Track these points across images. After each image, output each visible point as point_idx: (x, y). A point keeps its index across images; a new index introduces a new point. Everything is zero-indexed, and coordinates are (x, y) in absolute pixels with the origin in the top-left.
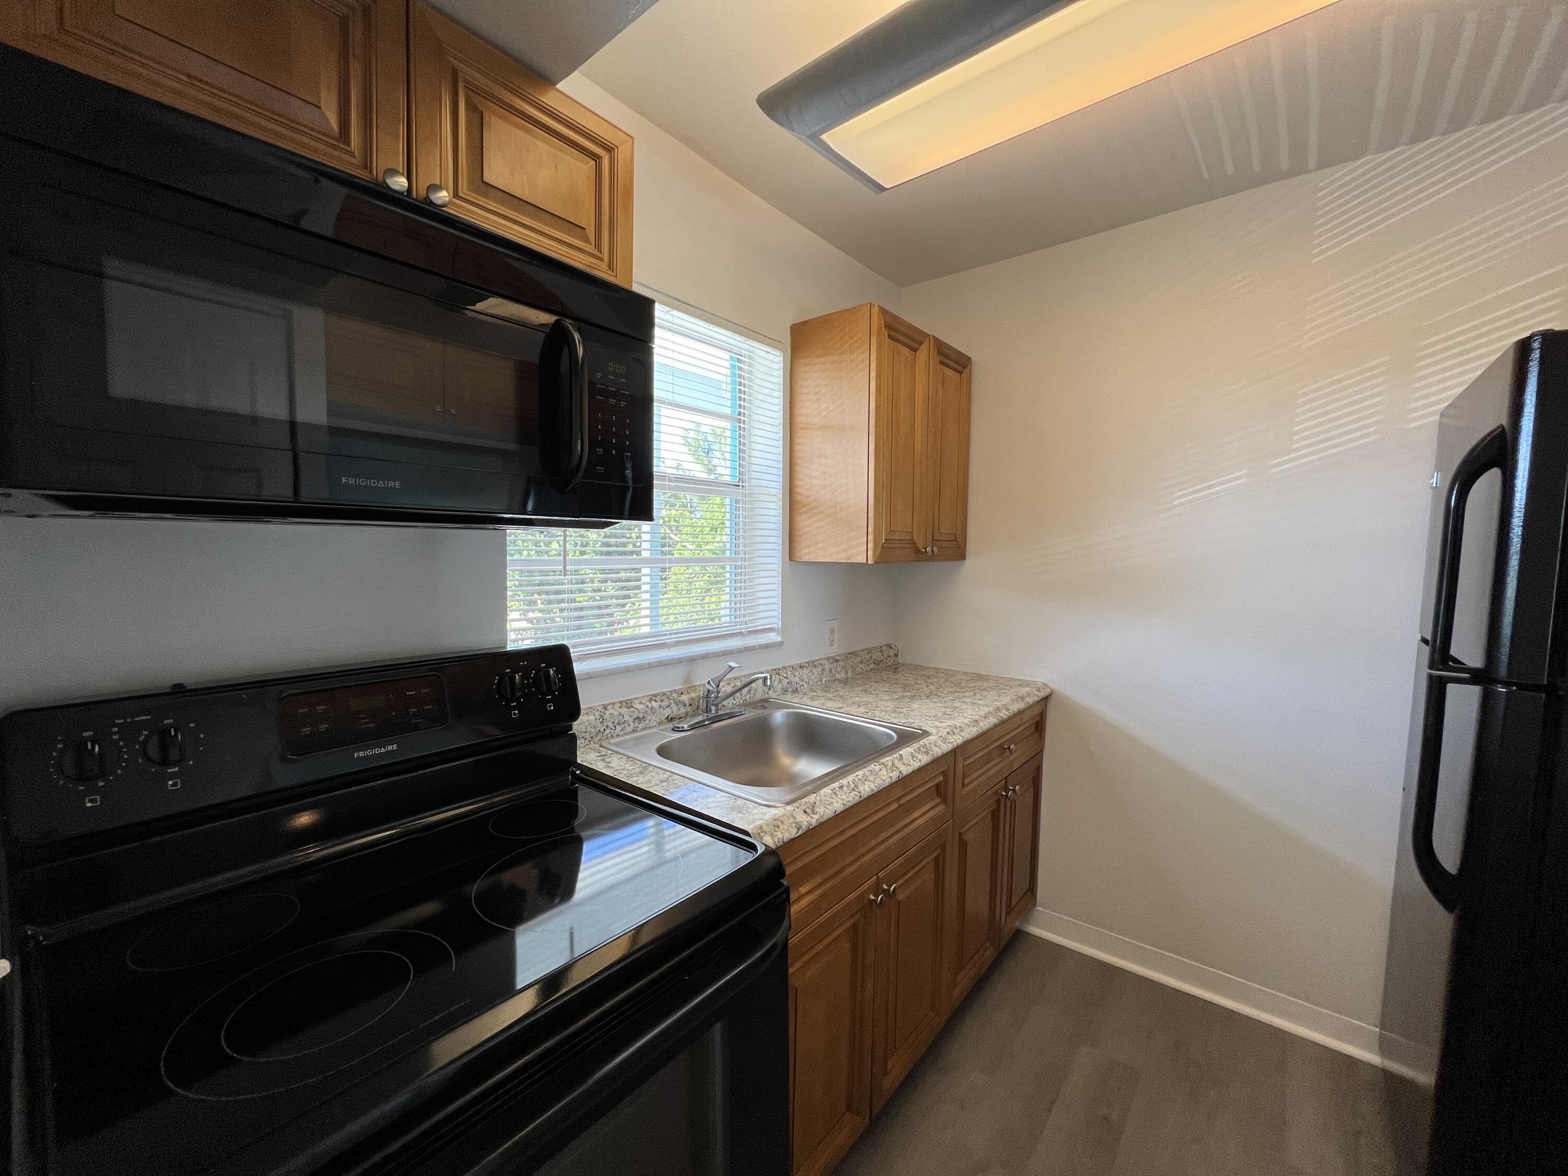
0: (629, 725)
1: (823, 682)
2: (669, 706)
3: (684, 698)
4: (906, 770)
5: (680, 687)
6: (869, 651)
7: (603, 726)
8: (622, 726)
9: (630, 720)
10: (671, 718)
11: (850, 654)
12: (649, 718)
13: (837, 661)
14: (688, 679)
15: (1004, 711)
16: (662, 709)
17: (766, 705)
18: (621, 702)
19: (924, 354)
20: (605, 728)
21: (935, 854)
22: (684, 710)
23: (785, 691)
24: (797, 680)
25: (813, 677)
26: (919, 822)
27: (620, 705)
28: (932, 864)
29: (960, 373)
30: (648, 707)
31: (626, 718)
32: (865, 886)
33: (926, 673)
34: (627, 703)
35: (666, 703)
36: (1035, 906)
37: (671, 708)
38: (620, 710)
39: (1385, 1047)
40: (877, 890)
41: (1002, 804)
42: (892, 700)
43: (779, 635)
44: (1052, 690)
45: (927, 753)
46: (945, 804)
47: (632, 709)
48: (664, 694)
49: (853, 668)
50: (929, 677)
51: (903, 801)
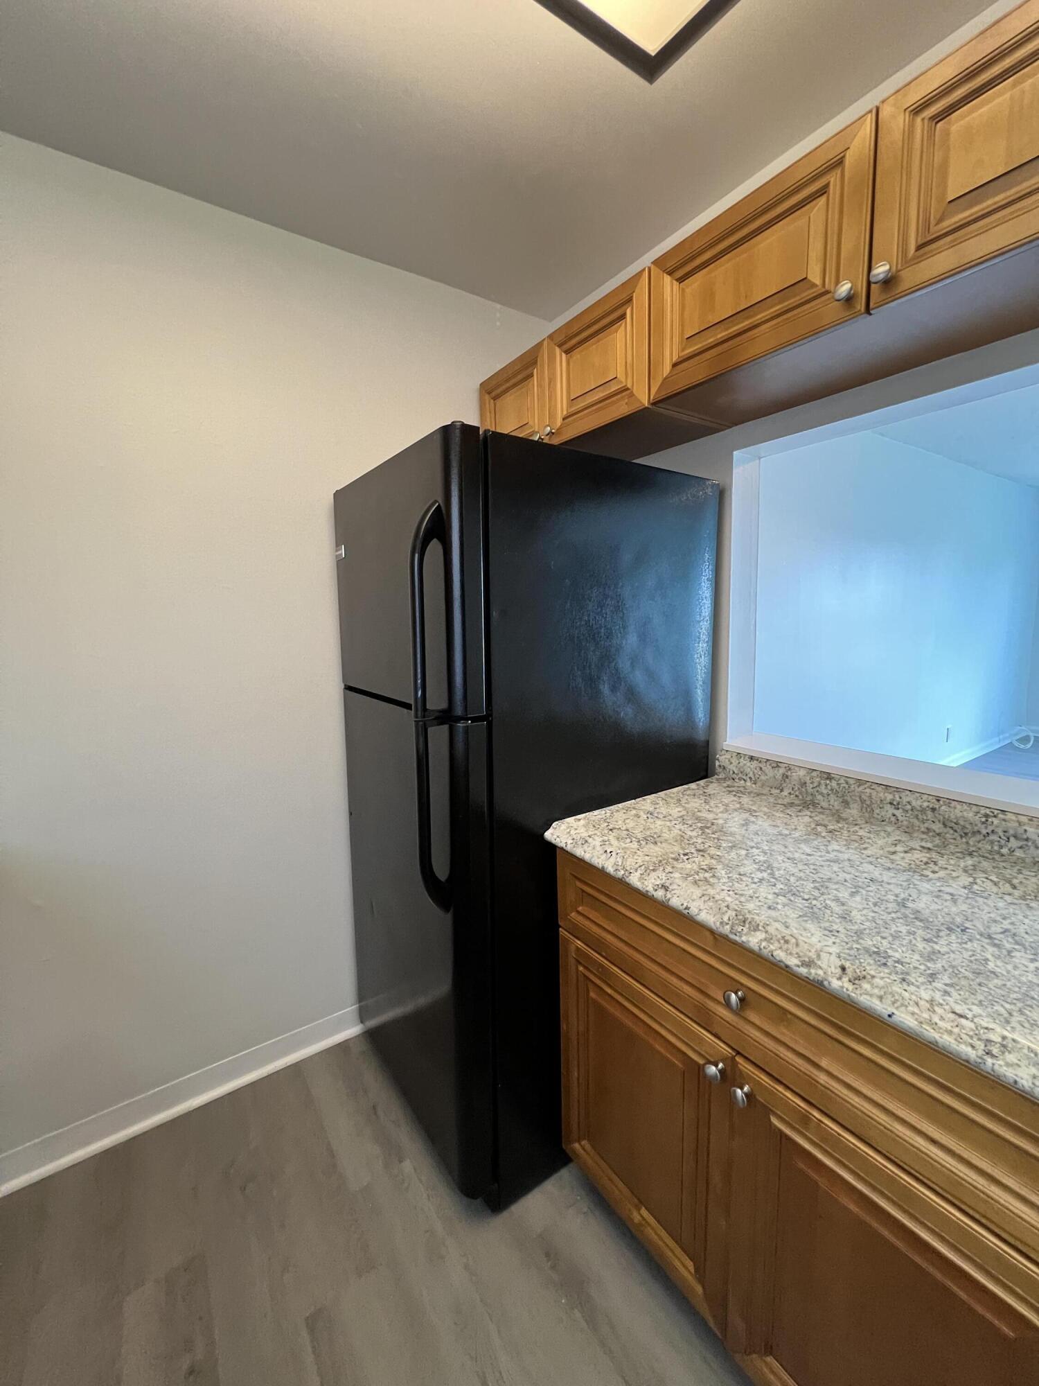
39: (365, 1014)
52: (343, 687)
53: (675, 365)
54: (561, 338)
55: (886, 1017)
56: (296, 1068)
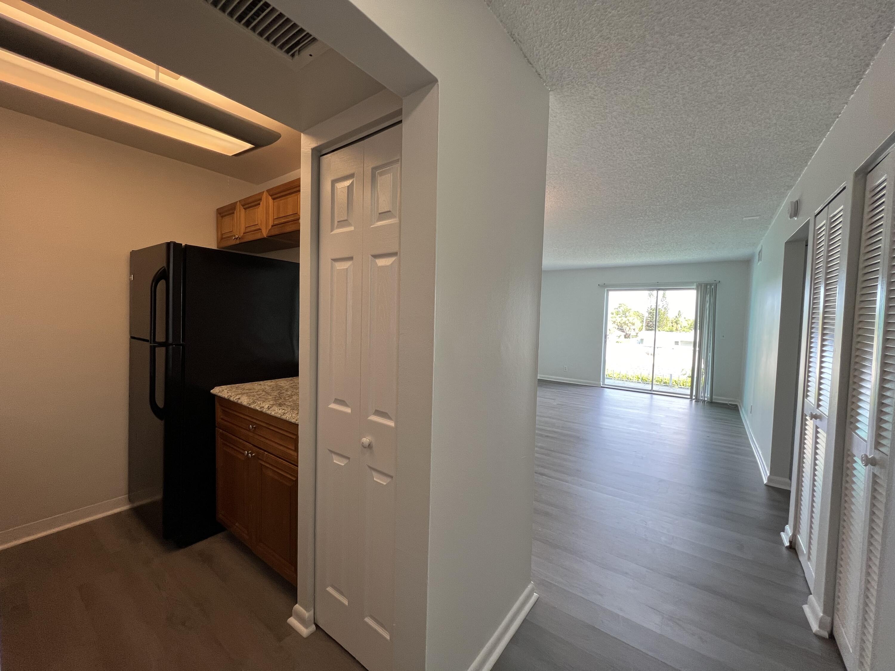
52: (129, 337)
53: (272, 226)
54: (243, 203)
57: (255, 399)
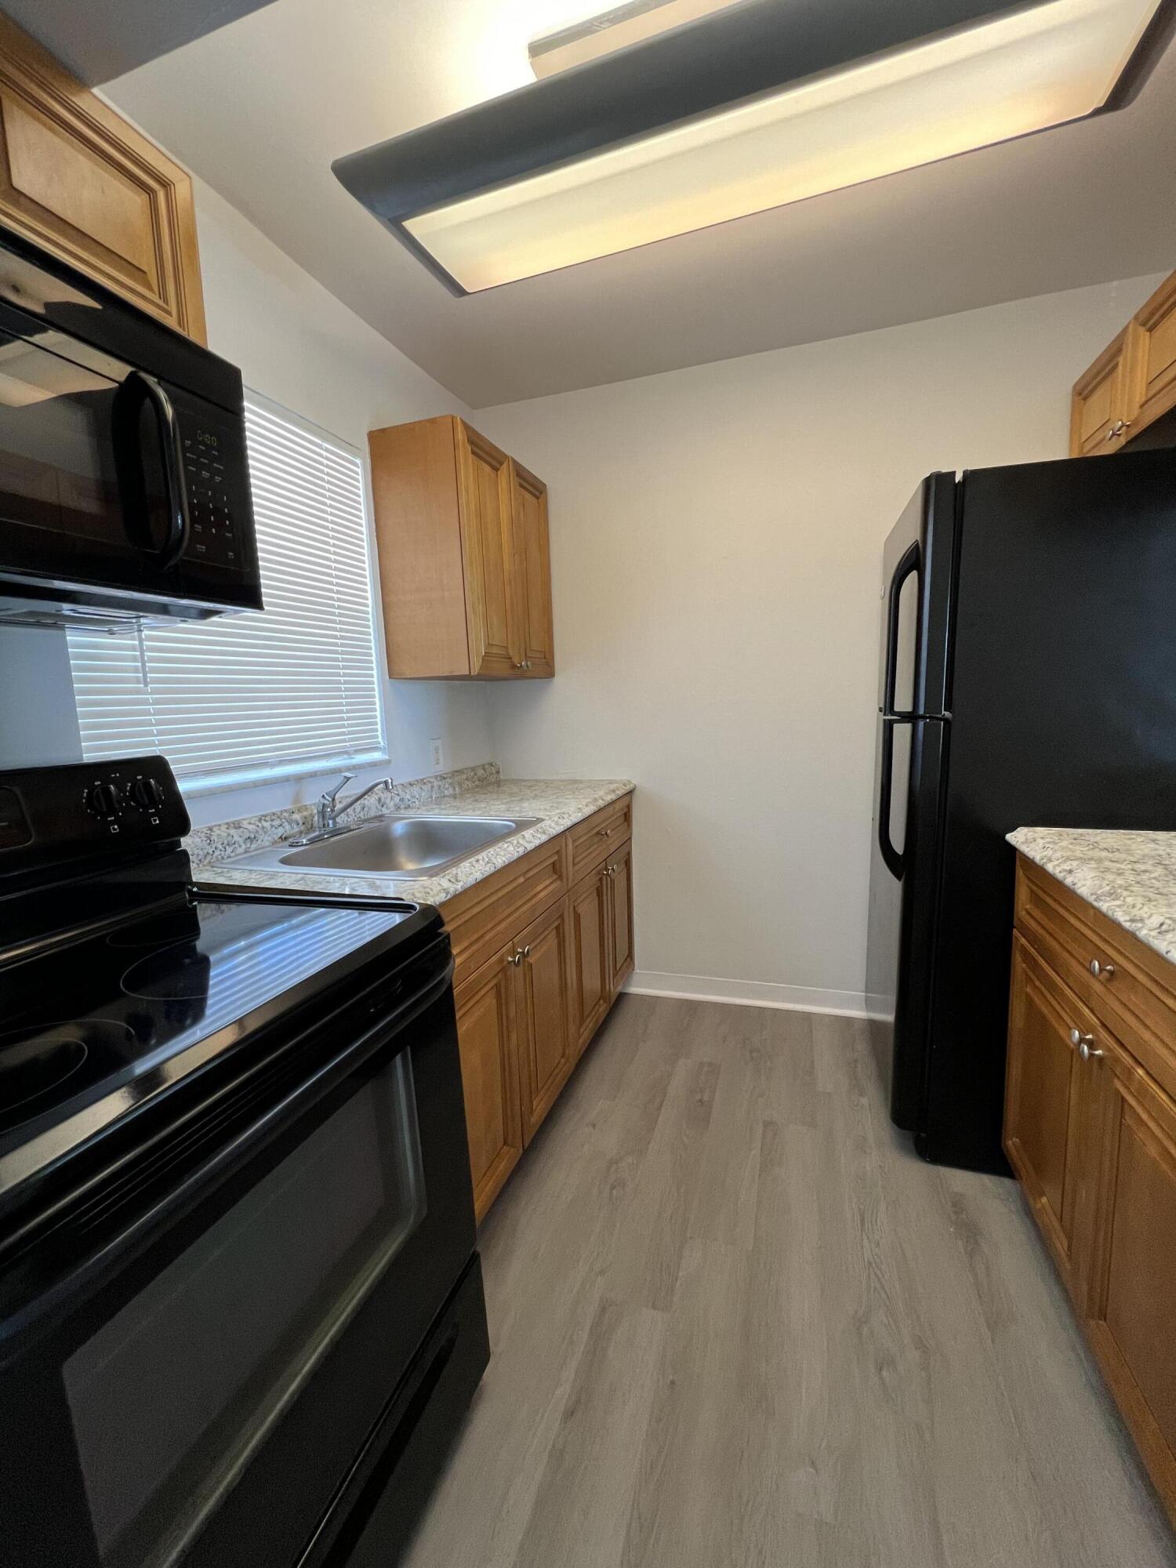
0: (240, 846)
1: (434, 798)
2: (281, 825)
3: (297, 816)
4: (530, 847)
5: (292, 807)
6: (473, 769)
7: (211, 847)
8: (232, 848)
9: (241, 840)
10: (285, 838)
11: (454, 772)
12: (262, 837)
13: (444, 778)
14: (297, 799)
15: (600, 801)
16: (274, 828)
17: (383, 819)
18: (227, 824)
19: (505, 475)
20: (214, 849)
21: (556, 924)
22: (297, 830)
23: (398, 808)
24: (408, 797)
25: (423, 794)
26: (542, 894)
27: (226, 826)
28: (554, 932)
29: (538, 498)
30: (258, 826)
31: (236, 838)
32: (504, 950)
33: (528, 784)
34: (234, 824)
35: (276, 823)
36: (633, 970)
37: (283, 827)
38: (228, 831)
39: (869, 1005)
40: (513, 953)
41: (604, 882)
42: (503, 804)
43: (385, 754)
44: (635, 785)
45: (544, 833)
46: (562, 880)
47: (242, 829)
48: (274, 814)
49: (460, 784)
50: (530, 787)
51: (528, 876)
54: (1146, 315)
55: (1164, 953)
56: (808, 1017)
57: (1120, 886)
